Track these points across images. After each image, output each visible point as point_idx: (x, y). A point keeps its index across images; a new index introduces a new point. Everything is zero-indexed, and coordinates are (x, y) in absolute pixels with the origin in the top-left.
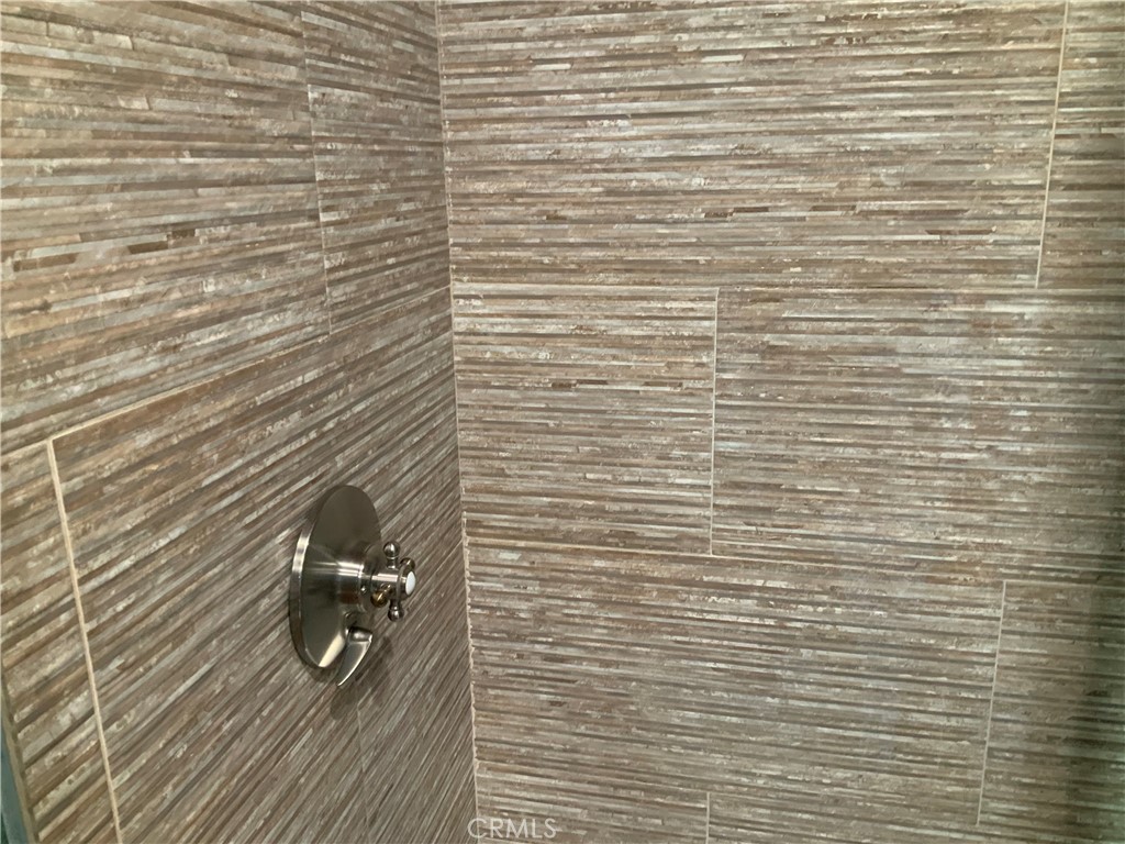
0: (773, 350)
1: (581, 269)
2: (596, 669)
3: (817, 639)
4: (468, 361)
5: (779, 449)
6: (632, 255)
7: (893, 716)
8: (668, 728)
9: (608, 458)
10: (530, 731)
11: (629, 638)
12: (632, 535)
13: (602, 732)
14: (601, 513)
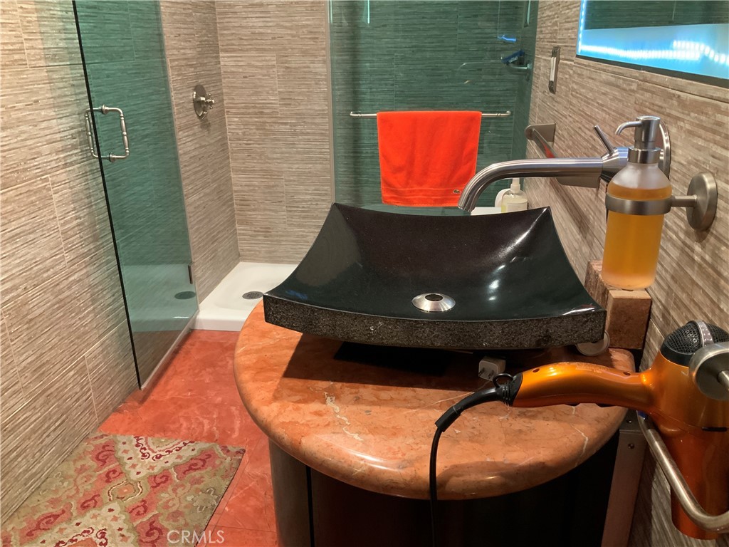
0: (287, 68)
1: (247, 50)
2: (257, 146)
3: (303, 134)
4: (224, 72)
5: (290, 90)
6: (258, 47)
7: (318, 150)
8: (274, 159)
9: (256, 94)
10: (244, 163)
11: (264, 137)
12: (262, 112)
13: (260, 161)
14: (255, 107)
